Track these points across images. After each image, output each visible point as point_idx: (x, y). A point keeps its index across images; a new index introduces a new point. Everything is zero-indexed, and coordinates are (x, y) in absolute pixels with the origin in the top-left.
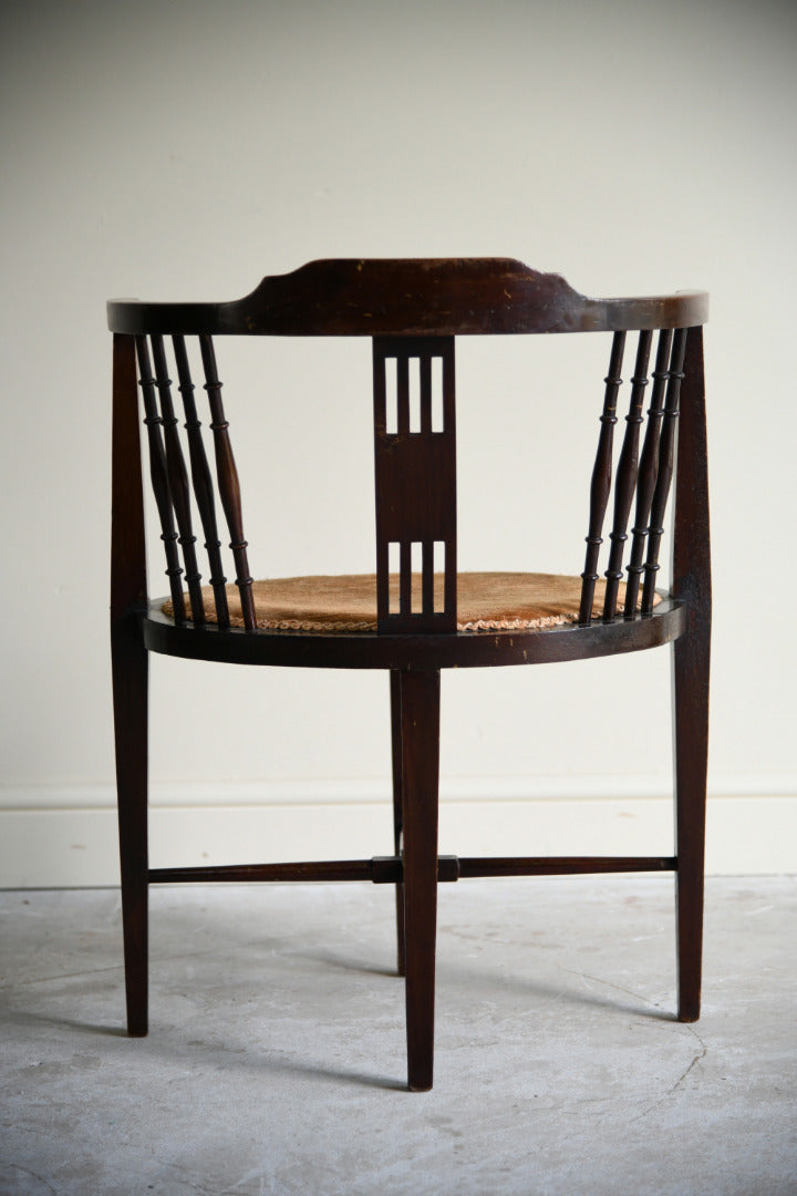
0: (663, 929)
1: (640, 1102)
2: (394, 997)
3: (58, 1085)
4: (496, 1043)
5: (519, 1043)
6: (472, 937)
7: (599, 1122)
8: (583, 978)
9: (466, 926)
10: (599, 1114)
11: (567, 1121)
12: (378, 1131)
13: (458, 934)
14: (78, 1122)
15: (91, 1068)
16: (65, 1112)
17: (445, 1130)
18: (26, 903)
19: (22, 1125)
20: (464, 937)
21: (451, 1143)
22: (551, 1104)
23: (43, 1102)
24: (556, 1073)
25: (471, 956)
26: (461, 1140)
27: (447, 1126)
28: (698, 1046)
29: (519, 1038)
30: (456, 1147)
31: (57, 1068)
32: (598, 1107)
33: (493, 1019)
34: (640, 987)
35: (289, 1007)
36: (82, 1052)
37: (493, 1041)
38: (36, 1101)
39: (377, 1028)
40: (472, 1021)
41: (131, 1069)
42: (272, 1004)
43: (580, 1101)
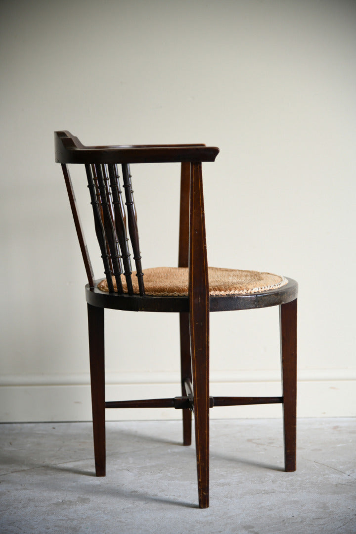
0: (351, 441)
1: (342, 520)
2: (226, 471)
3: (71, 510)
4: (274, 492)
5: (284, 492)
6: (261, 444)
7: (323, 528)
8: (314, 463)
9: (259, 439)
10: (322, 525)
11: (308, 527)
12: (220, 532)
13: (255, 443)
14: (81, 527)
15: (86, 503)
16: (75, 523)
17: (251, 532)
18: (54, 428)
19: (56, 528)
20: (258, 444)
22: (301, 520)
23: (64, 518)
24: (302, 506)
25: (261, 452)
27: (251, 530)
29: (285, 490)
31: (70, 503)
32: (322, 522)
33: (272, 481)
34: (341, 467)
35: (177, 476)
36: (81, 496)
37: (273, 491)
38: (61, 518)
39: (219, 485)
40: (262, 482)
41: (105, 503)
42: (169, 474)
43: (314, 519)
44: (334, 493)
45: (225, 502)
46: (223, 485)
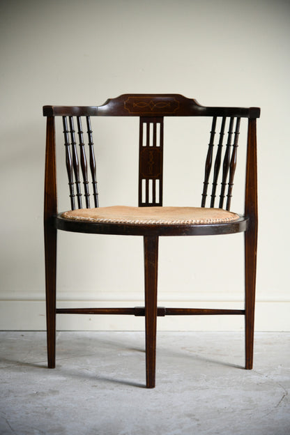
1: (265, 411)
3: (45, 400)
5: (217, 389)
7: (251, 417)
10: (250, 414)
11: (238, 416)
12: (168, 418)
14: (54, 413)
15: (56, 394)
16: (49, 410)
17: (193, 419)
18: (23, 335)
19: (33, 414)
21: (197, 423)
22: (232, 410)
23: (40, 406)
24: (232, 399)
26: (199, 422)
27: (193, 417)
28: (284, 391)
29: (216, 387)
30: (198, 424)
31: (43, 394)
32: (249, 412)
34: (259, 370)
36: (52, 389)
37: (207, 388)
38: (37, 405)
40: (198, 381)
42: (121, 373)
43: (242, 410)
44: (257, 390)
45: (169, 396)
46: (166, 382)
